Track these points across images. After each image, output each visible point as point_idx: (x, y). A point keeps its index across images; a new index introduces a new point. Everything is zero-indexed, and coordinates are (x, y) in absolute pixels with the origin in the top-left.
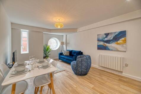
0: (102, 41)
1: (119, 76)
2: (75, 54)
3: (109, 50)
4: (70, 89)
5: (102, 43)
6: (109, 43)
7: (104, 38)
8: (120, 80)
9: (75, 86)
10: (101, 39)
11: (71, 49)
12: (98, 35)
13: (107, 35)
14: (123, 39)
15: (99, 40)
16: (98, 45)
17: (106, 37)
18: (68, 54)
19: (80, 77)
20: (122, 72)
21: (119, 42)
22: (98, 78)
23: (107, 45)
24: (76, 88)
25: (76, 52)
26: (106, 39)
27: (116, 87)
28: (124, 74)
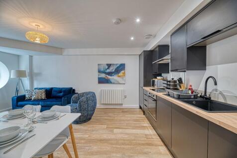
0: (104, 72)
1: (120, 109)
2: (61, 94)
3: (111, 83)
4: (83, 141)
5: (103, 75)
6: (111, 76)
7: (106, 70)
8: (123, 112)
9: (87, 136)
10: (102, 70)
11: (48, 86)
12: (99, 65)
13: (109, 66)
14: (123, 72)
15: (100, 72)
16: (99, 78)
17: (108, 68)
18: (44, 97)
19: (85, 124)
20: (122, 104)
21: (120, 74)
22: (105, 117)
23: (109, 77)
24: (89, 137)
25: (64, 89)
26: (108, 71)
27: (123, 118)
28: (124, 106)
